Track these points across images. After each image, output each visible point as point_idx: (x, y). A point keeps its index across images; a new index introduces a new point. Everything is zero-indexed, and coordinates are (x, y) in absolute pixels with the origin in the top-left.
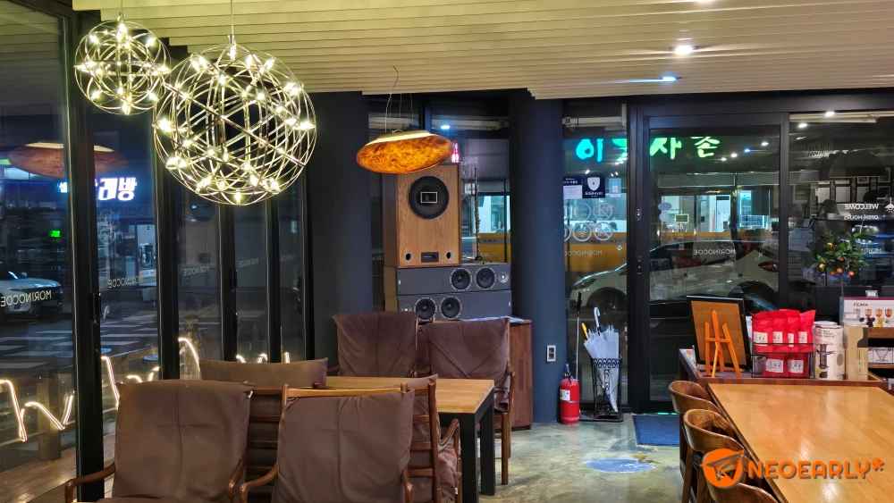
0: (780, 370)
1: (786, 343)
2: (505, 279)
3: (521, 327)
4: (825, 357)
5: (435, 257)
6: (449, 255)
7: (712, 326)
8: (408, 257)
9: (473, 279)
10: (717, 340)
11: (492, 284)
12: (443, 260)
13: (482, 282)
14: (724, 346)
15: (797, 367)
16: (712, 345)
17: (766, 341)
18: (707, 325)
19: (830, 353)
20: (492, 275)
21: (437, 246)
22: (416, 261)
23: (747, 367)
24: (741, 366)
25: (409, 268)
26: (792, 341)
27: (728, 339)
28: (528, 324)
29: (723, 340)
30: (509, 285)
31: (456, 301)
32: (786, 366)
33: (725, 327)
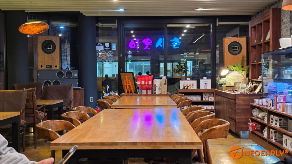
0: (145, 93)
1: (145, 85)
2: (76, 75)
3: (80, 90)
4: (155, 88)
5: (51, 67)
6: (56, 66)
7: (126, 81)
8: (42, 66)
9: (65, 74)
10: (128, 85)
11: (71, 76)
12: (54, 68)
13: (67, 76)
14: (129, 86)
15: (150, 92)
16: (126, 86)
17: (140, 84)
18: (125, 80)
19: (157, 87)
20: (71, 74)
21: (52, 63)
22: (44, 68)
23: (136, 92)
24: (134, 92)
25: (42, 70)
26: (147, 84)
27: (130, 84)
28: (83, 89)
29: (129, 85)
30: (77, 77)
31: (58, 81)
32: (147, 92)
33: (129, 80)
